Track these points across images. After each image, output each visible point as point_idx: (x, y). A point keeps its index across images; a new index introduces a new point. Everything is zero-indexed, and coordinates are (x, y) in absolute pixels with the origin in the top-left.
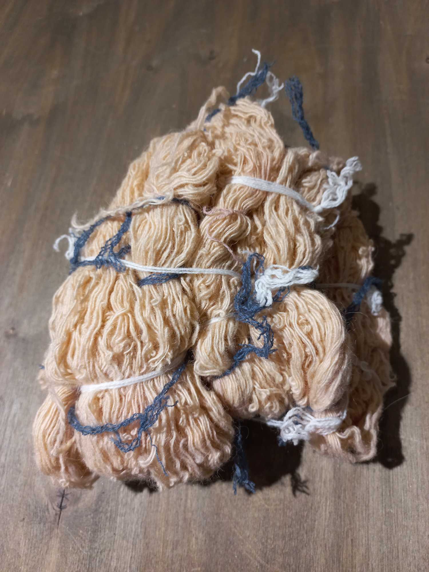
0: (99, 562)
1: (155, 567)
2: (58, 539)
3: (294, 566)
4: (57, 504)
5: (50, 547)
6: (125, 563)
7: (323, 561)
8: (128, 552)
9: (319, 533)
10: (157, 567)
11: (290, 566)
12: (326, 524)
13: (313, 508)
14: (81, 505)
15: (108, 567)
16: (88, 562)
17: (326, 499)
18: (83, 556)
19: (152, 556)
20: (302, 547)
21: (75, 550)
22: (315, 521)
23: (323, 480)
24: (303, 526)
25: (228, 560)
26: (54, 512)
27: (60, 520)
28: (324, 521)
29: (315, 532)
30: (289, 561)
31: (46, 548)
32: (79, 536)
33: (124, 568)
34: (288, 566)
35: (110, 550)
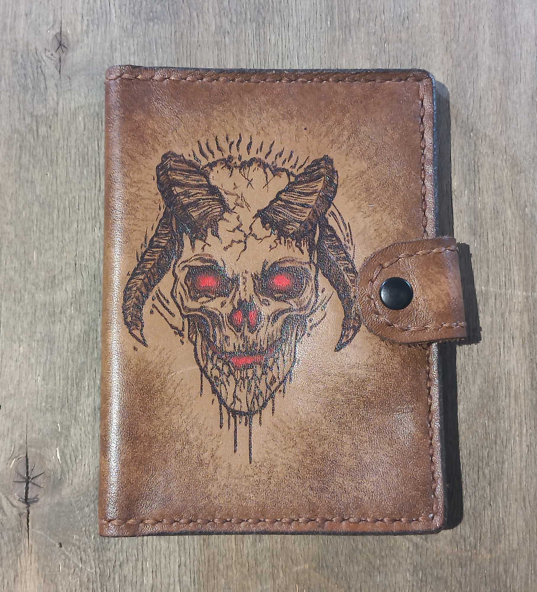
0: (120, 581)
1: (227, 575)
2: (33, 555)
3: (472, 539)
4: (18, 498)
5: (19, 571)
6: (169, 576)
7: (521, 523)
8: (172, 557)
9: (512, 480)
10: (230, 574)
11: (465, 541)
12: (524, 464)
13: (499, 442)
14: (66, 491)
15: (138, 588)
16: (99, 585)
17: (521, 424)
18: (88, 575)
19: (217, 558)
20: (484, 507)
21: (69, 568)
22: (503, 463)
23: (513, 394)
24: (484, 473)
25: (357, 546)
26: (15, 512)
27: (29, 524)
28: (519, 461)
29: (505, 480)
30: (463, 532)
31: (12, 575)
32: (74, 545)
33: (169, 585)
34: (462, 541)
35: (137, 560)
